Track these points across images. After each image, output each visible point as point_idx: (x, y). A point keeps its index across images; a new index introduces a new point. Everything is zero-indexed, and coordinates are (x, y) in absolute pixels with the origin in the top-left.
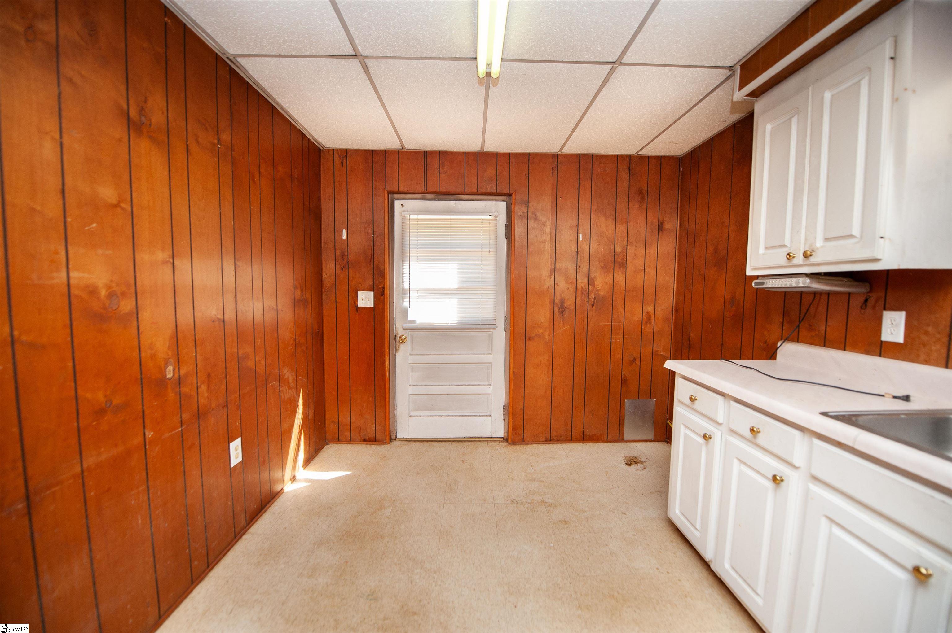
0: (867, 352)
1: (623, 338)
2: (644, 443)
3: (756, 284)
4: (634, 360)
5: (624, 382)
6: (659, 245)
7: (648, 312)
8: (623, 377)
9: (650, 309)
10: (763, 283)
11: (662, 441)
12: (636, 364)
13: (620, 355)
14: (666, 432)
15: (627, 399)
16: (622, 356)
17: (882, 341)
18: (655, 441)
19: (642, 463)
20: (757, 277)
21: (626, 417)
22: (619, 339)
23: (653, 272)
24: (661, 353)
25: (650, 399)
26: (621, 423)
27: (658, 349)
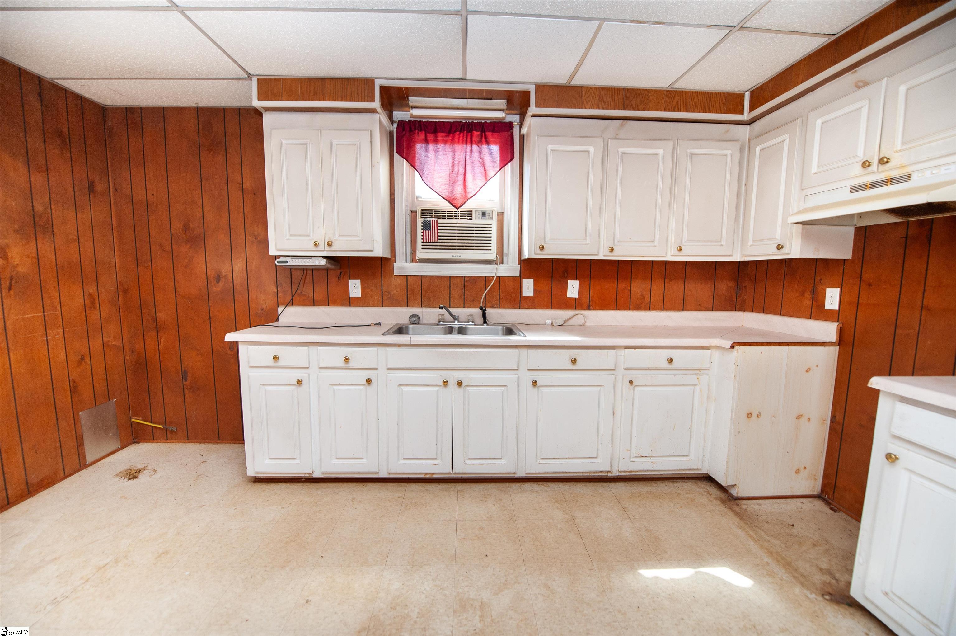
0: (343, 305)
1: (64, 331)
2: (112, 455)
3: (278, 262)
4: (82, 359)
5: (74, 390)
6: (92, 211)
7: (90, 295)
8: (71, 384)
9: (92, 289)
10: (287, 262)
11: (131, 444)
12: (86, 363)
13: (62, 356)
14: (132, 432)
15: (81, 411)
16: (66, 357)
17: (350, 297)
18: (123, 447)
19: (144, 469)
20: (280, 257)
21: (84, 434)
22: (58, 333)
23: (90, 244)
24: (113, 343)
25: (109, 401)
26: (80, 444)
27: (109, 339)
